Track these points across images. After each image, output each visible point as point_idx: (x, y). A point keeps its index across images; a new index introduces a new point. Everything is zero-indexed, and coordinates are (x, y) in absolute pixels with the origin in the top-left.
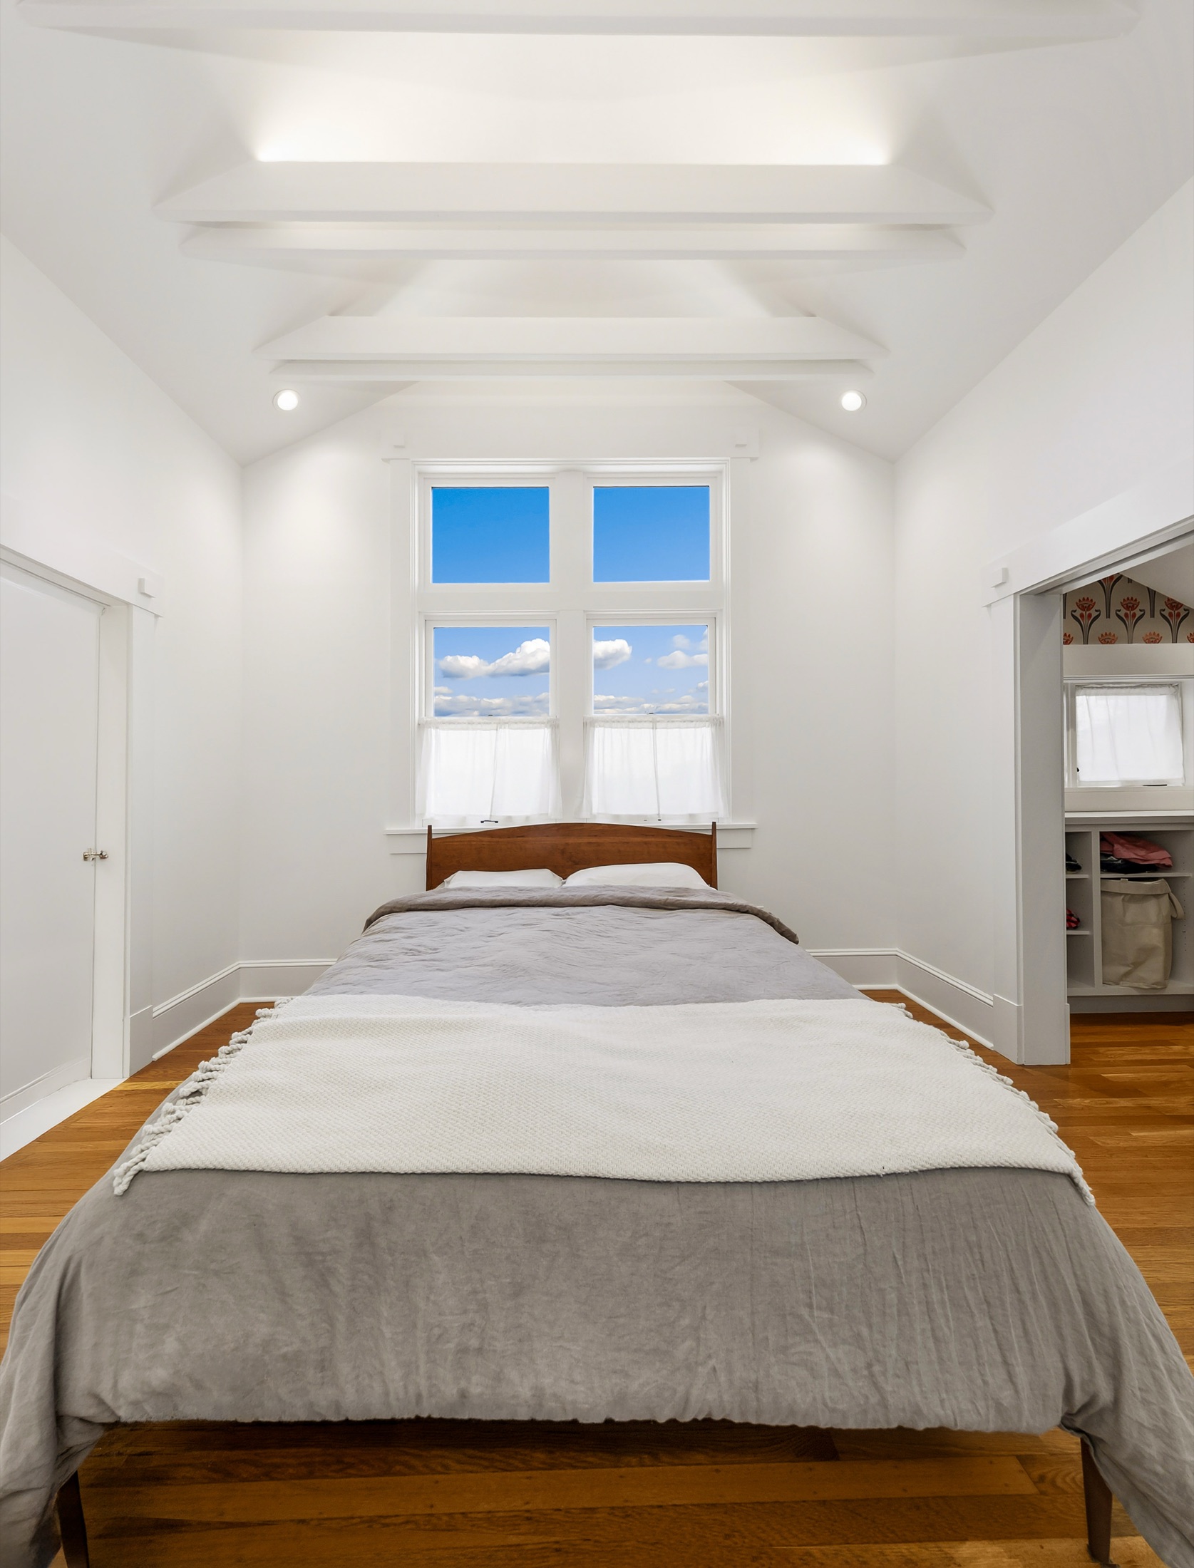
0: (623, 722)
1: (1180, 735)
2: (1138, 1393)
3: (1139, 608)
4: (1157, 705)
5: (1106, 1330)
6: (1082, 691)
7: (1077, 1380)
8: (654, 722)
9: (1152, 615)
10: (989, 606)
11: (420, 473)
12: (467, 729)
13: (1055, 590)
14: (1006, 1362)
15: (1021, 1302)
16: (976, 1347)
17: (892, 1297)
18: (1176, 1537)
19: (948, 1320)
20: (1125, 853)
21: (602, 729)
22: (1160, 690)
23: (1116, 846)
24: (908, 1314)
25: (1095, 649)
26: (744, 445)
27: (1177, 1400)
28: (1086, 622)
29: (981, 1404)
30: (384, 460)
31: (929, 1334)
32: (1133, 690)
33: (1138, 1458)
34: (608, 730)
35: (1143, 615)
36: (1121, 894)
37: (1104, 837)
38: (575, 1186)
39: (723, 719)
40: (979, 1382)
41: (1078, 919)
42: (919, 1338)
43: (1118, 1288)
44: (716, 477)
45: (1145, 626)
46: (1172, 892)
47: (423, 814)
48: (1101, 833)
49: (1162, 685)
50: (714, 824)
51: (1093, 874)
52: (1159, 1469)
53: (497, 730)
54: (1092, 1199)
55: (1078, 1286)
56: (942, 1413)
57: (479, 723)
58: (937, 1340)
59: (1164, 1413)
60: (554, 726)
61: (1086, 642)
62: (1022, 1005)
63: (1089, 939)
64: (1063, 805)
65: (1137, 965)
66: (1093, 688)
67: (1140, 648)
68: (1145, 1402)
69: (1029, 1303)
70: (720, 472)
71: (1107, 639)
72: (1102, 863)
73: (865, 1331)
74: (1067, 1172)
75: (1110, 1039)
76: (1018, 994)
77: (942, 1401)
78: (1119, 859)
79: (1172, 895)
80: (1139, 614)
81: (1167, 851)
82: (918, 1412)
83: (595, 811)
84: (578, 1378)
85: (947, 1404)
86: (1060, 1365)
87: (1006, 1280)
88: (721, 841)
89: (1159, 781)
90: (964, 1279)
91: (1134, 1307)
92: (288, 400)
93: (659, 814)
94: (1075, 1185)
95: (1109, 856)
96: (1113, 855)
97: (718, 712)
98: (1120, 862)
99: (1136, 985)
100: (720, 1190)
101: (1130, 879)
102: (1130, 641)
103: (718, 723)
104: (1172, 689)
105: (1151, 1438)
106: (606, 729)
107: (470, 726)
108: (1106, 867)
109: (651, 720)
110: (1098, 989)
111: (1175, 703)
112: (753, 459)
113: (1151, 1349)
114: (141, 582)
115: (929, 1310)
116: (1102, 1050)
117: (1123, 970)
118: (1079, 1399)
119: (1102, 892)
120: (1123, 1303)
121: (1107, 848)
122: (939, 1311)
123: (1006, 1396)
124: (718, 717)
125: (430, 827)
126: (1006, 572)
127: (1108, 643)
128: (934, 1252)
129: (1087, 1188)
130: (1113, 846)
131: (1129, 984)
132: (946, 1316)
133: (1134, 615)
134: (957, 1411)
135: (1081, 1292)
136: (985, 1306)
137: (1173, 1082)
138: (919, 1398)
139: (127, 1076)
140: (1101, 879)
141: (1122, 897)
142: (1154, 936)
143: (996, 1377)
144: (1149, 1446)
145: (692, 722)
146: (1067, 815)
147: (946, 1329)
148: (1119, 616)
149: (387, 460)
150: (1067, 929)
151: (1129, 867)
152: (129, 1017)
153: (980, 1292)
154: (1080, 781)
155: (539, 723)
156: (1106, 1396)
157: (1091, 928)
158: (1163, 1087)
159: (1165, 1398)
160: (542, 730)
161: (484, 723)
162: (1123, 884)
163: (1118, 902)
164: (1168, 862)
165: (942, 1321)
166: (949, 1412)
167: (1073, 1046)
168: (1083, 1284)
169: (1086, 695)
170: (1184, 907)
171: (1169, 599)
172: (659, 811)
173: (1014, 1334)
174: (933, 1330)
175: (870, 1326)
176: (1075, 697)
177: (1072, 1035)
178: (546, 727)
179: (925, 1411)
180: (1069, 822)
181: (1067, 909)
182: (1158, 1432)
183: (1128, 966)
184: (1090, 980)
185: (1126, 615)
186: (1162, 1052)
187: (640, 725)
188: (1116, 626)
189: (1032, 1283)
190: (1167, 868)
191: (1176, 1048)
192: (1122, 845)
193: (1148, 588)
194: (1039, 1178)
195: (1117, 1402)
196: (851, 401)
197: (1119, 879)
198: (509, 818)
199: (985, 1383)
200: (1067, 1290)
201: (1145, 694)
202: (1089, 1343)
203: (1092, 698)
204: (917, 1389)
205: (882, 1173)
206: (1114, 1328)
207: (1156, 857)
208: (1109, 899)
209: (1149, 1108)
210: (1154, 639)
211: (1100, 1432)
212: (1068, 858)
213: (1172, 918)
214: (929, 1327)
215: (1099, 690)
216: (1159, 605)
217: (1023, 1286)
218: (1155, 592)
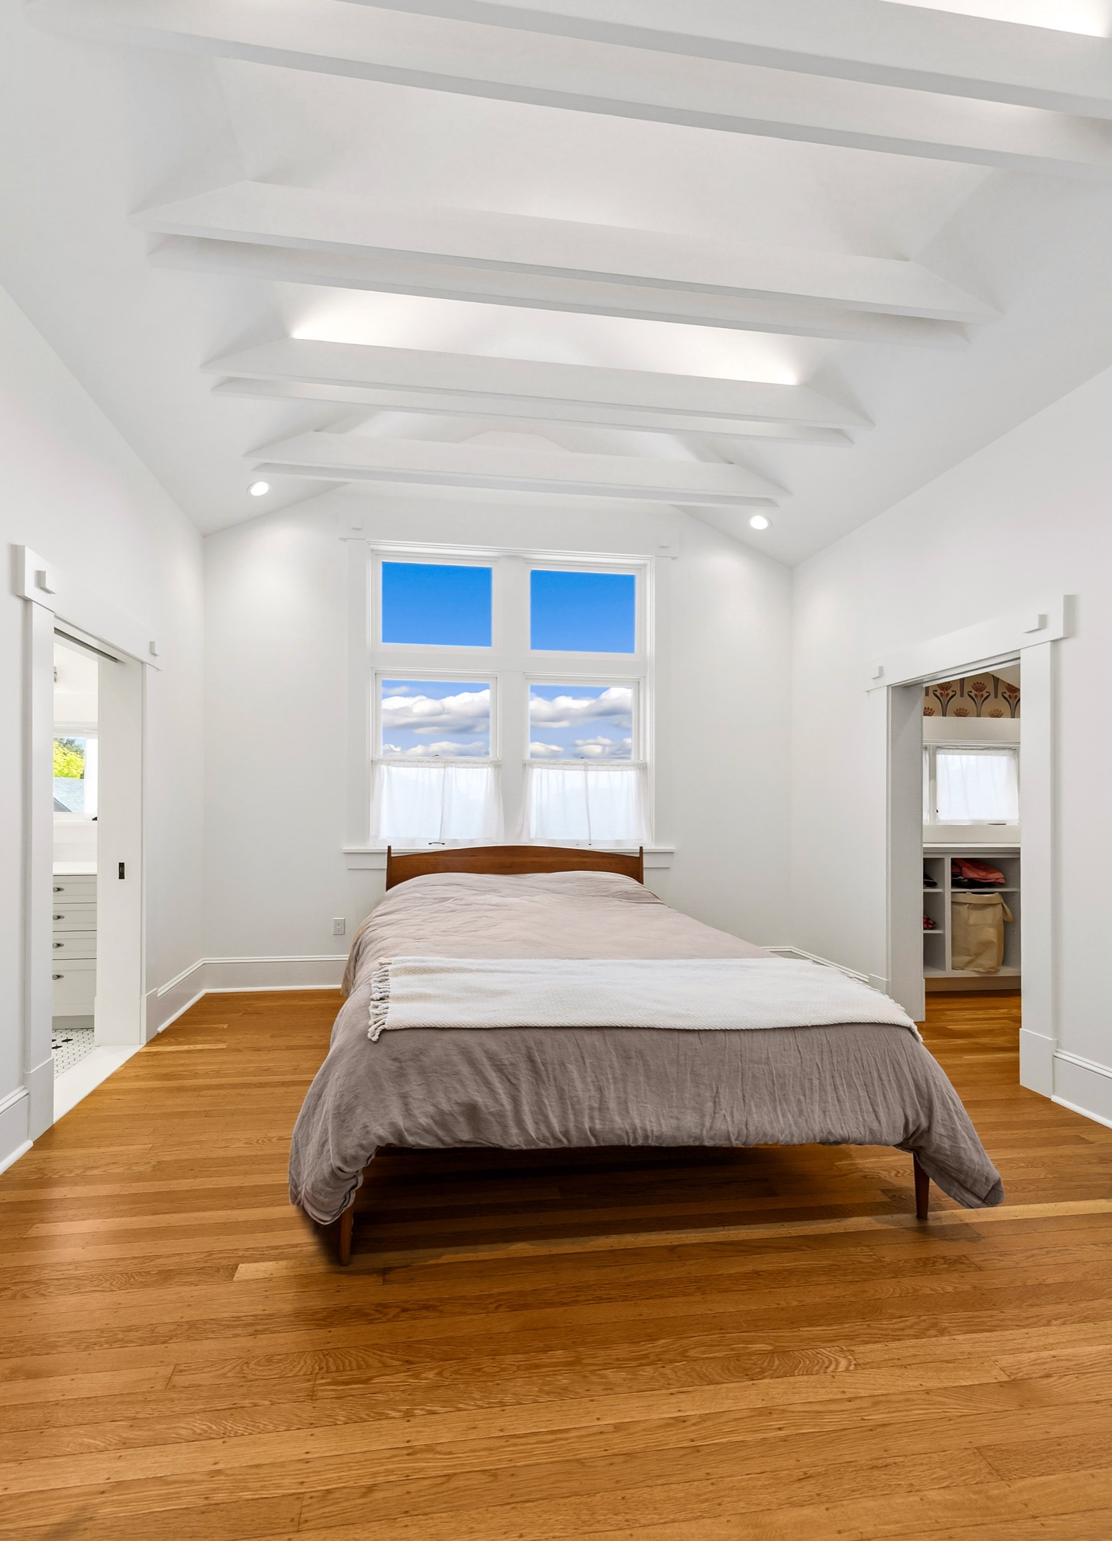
0: (558, 764)
1: (1016, 785)
2: (940, 1121)
3: (986, 690)
4: (999, 763)
5: (926, 1096)
6: (942, 751)
7: (911, 1120)
8: (585, 765)
9: (996, 696)
10: (868, 691)
11: (372, 550)
12: (418, 767)
13: (919, 685)
14: (874, 1111)
15: (883, 1084)
16: (860, 1105)
17: (816, 1082)
18: (956, 1184)
19: (845, 1093)
20: (972, 874)
21: (540, 769)
22: (1003, 752)
23: (964, 869)
24: (824, 1090)
25: (952, 720)
26: (667, 547)
27: (960, 1125)
28: (945, 700)
29: (862, 1129)
30: (341, 539)
31: (835, 1098)
32: (980, 751)
33: (939, 1149)
34: (545, 771)
35: (989, 696)
36: (966, 904)
37: (954, 862)
38: (642, 1033)
39: (646, 764)
40: (861, 1119)
41: (935, 923)
42: (830, 1100)
43: (933, 1077)
44: (640, 569)
45: (991, 704)
46: (1005, 902)
47: (377, 837)
48: (952, 859)
49: (1004, 749)
50: (641, 848)
51: (946, 889)
52: (949, 1153)
53: (445, 768)
54: (921, 1039)
55: (912, 1077)
56: (841, 1132)
57: (428, 762)
58: (839, 1101)
59: (953, 1129)
60: (497, 766)
61: (944, 715)
62: (890, 979)
63: (942, 936)
64: (922, 838)
65: (978, 955)
66: (949, 749)
67: (987, 722)
68: (944, 1125)
69: (887, 1085)
70: (645, 565)
71: (961, 713)
72: (952, 881)
73: (802, 1098)
74: (908, 1026)
75: (956, 1006)
76: (887, 972)
77: (842, 1128)
78: (965, 879)
79: (1004, 905)
80: (986, 695)
81: (1002, 872)
82: (830, 1133)
83: (533, 835)
84: (653, 1120)
85: (844, 1129)
86: (902, 1113)
87: (875, 1075)
88: (647, 862)
89: (1000, 821)
90: (853, 1074)
91: (940, 1086)
92: (260, 489)
93: (590, 840)
94: (913, 1034)
95: (959, 876)
96: (961, 875)
97: (641, 758)
98: (966, 880)
99: (976, 969)
100: (722, 1034)
101: (973, 893)
102: (979, 715)
103: (643, 768)
104: (1011, 751)
105: (946, 1140)
106: (543, 770)
107: (419, 764)
108: (955, 884)
109: (583, 763)
110: (948, 972)
111: (1013, 762)
112: (673, 558)
113: (948, 1103)
114: (152, 644)
115: (836, 1088)
116: (947, 1013)
117: (967, 959)
118: (912, 1128)
119: (953, 903)
120: (935, 1084)
121: (957, 870)
122: (841, 1088)
123: (875, 1126)
124: (642, 762)
125: (389, 847)
126: (881, 669)
127: (961, 716)
128: (838, 1062)
129: (919, 1035)
130: (961, 868)
131: (972, 969)
132: (844, 1090)
133: (982, 696)
134: (849, 1131)
135: (914, 1080)
136: (864, 1087)
137: (996, 1030)
138: (830, 1126)
139: (145, 1042)
140: (952, 892)
141: (967, 905)
142: (991, 934)
143: (870, 1118)
144: (944, 1143)
145: (620, 766)
146: (925, 846)
147: (844, 1097)
148: (970, 696)
149: (345, 540)
150: (924, 929)
151: (973, 884)
152: (145, 996)
153: (862, 1079)
154: (939, 820)
155: (482, 763)
156: (924, 1124)
157: (944, 929)
158: (990, 1032)
159: (954, 1123)
160: (485, 770)
161: (433, 762)
162: (968, 896)
163: (964, 909)
164: (1002, 881)
165: (842, 1093)
166: (846, 1132)
167: (927, 1011)
168: (914, 1076)
169: (945, 754)
170: (1013, 913)
171: (1009, 685)
172: (590, 837)
173: (879, 1099)
174: (837, 1097)
175: (804, 1095)
176: (935, 756)
177: (927, 1004)
178: (489, 766)
179: (833, 1131)
180: (926, 851)
181: (924, 914)
182: (949, 1137)
183: (970, 955)
184: (943, 967)
185: (976, 695)
186: (993, 1013)
187: (573, 767)
188: (968, 703)
189: (889, 1076)
190: (1002, 885)
191: (1002, 1011)
192: (968, 868)
193: (993, 676)
194: (893, 1029)
195: (930, 1127)
196: (759, 522)
197: (965, 892)
198: (455, 841)
199: (864, 1120)
200: (907, 1080)
201: (990, 755)
202: (917, 1103)
203: (950, 757)
204: (829, 1123)
205: (809, 1025)
206: (930, 1094)
207: (994, 876)
208: (957, 907)
209: (977, 1044)
210: (997, 714)
211: (922, 1143)
212: (926, 876)
213: (1004, 922)
214: (835, 1095)
215: (955, 751)
216: (1001, 689)
217: (884, 1077)
218: (998, 679)
